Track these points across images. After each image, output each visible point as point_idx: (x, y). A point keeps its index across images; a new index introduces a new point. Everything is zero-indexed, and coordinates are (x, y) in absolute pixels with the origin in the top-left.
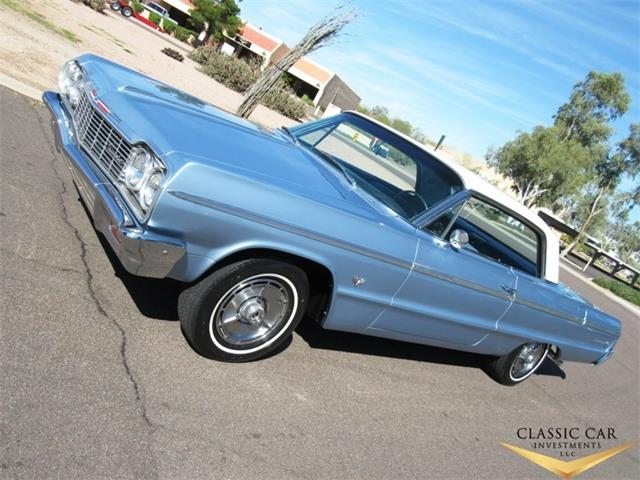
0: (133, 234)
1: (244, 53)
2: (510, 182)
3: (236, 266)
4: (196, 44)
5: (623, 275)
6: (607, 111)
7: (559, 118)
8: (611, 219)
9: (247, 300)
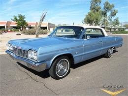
0: (37, 65)
1: (30, 28)
2: (89, 25)
3: (55, 62)
4: (21, 31)
5: (117, 30)
6: (98, 3)
7: (91, 9)
8: (109, 21)
9: (60, 66)
